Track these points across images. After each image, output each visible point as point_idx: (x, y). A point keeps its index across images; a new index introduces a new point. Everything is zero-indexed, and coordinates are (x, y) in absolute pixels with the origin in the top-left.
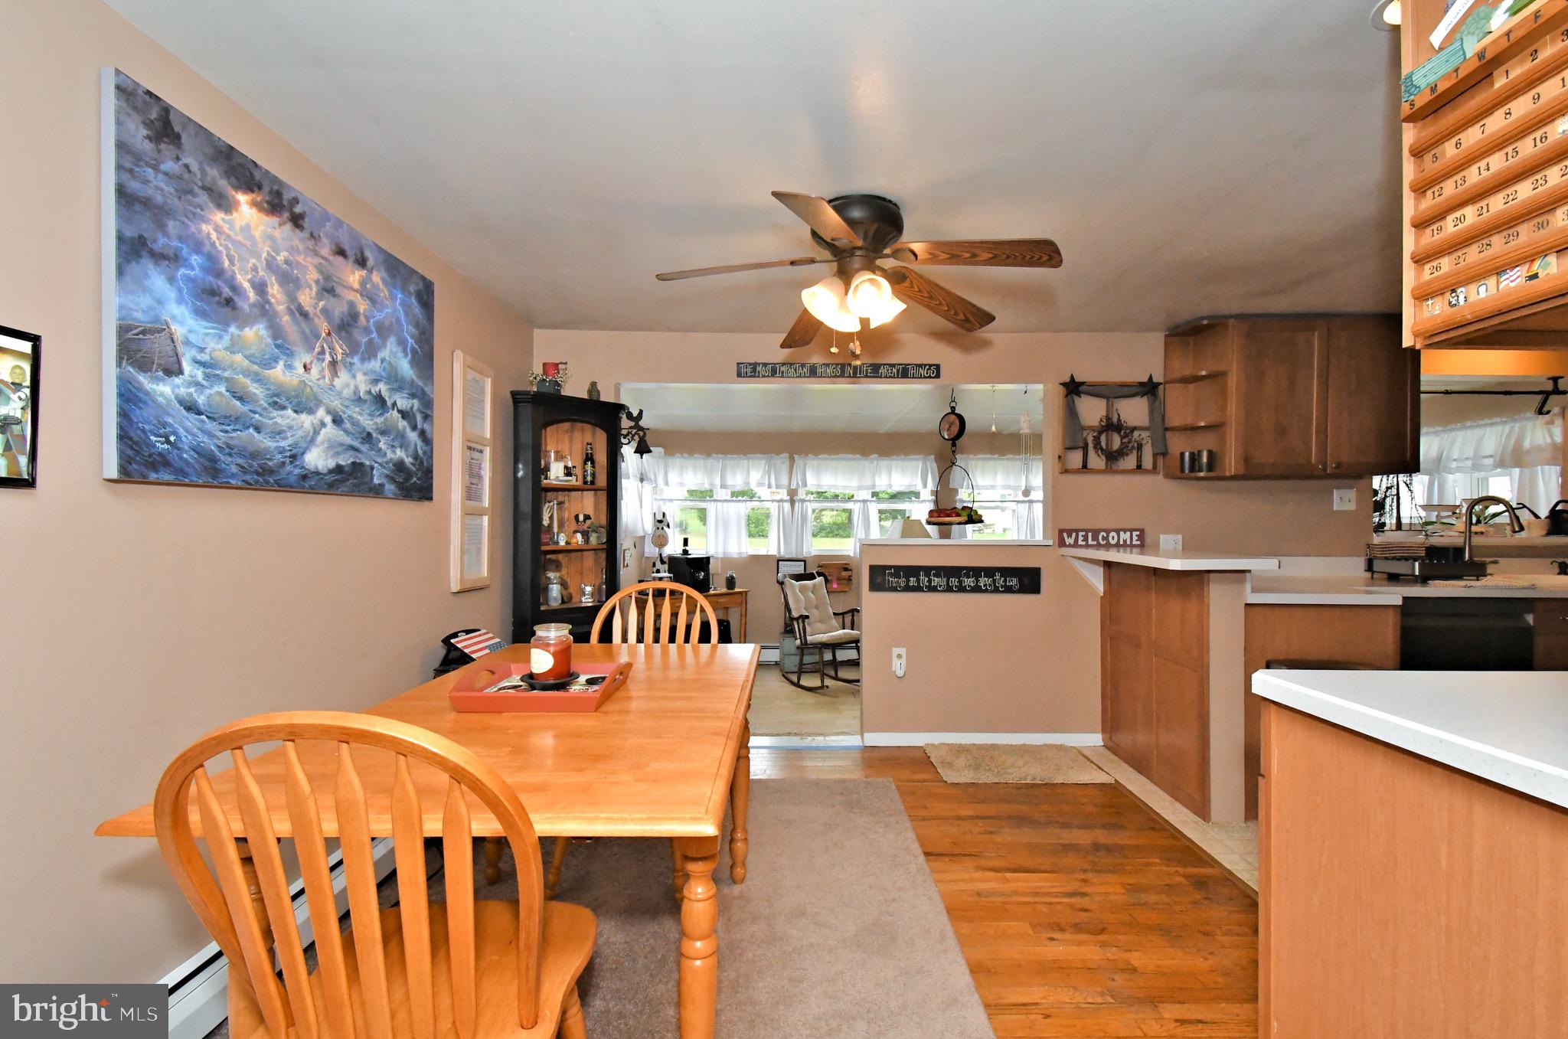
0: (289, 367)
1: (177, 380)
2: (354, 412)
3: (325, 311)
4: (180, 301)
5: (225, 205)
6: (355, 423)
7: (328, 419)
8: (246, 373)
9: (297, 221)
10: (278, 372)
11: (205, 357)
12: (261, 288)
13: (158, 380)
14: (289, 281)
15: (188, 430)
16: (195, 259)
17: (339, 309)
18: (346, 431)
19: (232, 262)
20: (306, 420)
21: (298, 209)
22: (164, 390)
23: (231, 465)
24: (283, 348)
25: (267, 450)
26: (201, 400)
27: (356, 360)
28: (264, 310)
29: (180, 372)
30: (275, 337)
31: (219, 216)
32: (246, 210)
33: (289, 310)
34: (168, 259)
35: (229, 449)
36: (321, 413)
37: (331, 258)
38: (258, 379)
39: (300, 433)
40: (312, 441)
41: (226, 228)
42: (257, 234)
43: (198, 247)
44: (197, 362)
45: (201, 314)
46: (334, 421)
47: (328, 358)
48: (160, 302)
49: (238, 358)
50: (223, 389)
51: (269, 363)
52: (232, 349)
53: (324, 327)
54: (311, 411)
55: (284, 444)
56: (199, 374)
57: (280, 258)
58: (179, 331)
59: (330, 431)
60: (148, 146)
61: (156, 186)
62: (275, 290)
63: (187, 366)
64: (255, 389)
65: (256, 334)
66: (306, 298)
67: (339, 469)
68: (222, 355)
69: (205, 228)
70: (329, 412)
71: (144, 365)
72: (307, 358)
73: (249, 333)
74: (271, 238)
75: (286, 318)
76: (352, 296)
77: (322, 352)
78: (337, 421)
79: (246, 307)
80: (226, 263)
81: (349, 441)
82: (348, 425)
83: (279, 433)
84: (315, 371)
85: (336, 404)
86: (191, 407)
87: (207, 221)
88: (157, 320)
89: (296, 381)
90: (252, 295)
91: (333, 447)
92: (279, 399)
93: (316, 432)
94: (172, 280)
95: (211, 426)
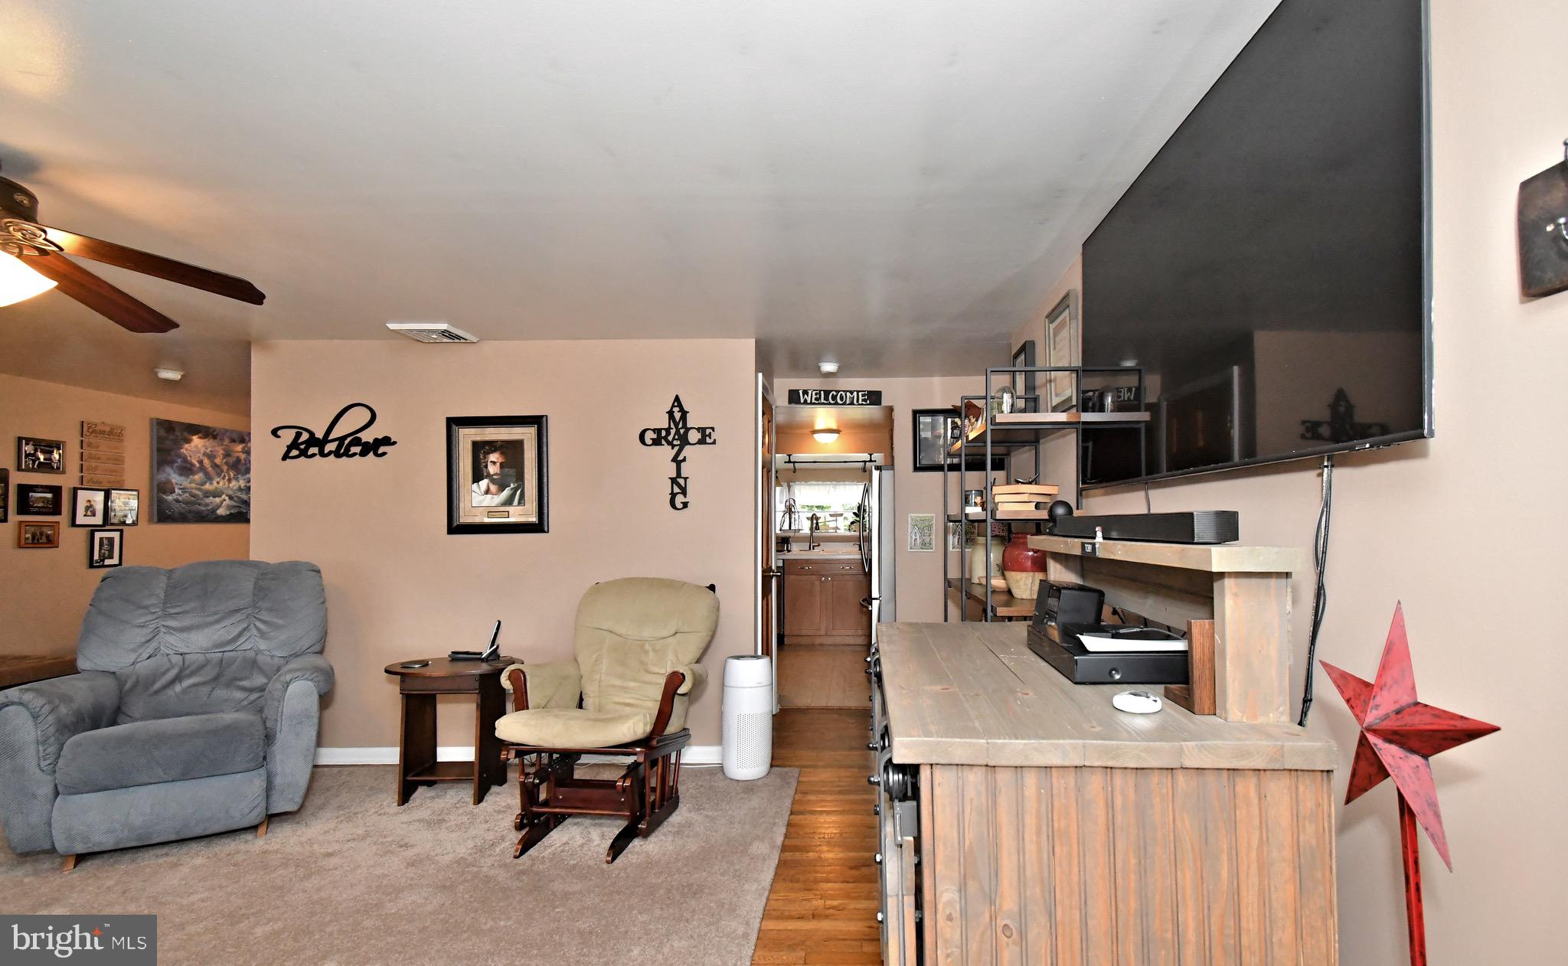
0: (211, 484)
1: (174, 495)
2: (239, 494)
3: (226, 463)
4: (175, 472)
5: (189, 441)
6: (239, 498)
7: (227, 498)
8: (196, 489)
9: (215, 437)
10: (207, 486)
11: (182, 487)
12: (201, 462)
13: (168, 495)
14: (211, 457)
15: (177, 507)
16: (179, 460)
17: (231, 460)
18: (235, 501)
19: (191, 457)
20: (218, 500)
21: (215, 433)
22: (170, 498)
23: (190, 516)
24: (209, 478)
25: (202, 511)
26: (180, 499)
27: (239, 476)
28: (202, 468)
29: (174, 492)
30: (206, 476)
31: (186, 446)
32: (197, 441)
33: (212, 466)
34: (171, 463)
35: (190, 512)
36: (224, 496)
37: (229, 444)
38: (199, 489)
39: (214, 505)
40: (219, 506)
41: (189, 448)
42: (199, 446)
43: (179, 456)
44: (180, 489)
45: (181, 475)
46: (229, 498)
47: (227, 478)
48: (169, 475)
49: (193, 485)
50: (187, 495)
51: (204, 484)
52: (190, 483)
53: (225, 468)
54: (220, 496)
55: (209, 508)
56: (180, 492)
57: (208, 451)
58: (174, 481)
59: (228, 502)
60: (166, 435)
61: (168, 444)
62: (206, 461)
63: (176, 490)
64: (198, 493)
65: (199, 477)
66: (218, 461)
67: (231, 514)
68: (188, 485)
69: (182, 450)
70: (227, 495)
71: (164, 493)
72: (218, 480)
73: (196, 477)
74: (205, 445)
75: (210, 469)
76: (238, 454)
77: (225, 476)
78: (231, 498)
79: (195, 469)
80: (189, 458)
81: (235, 504)
82: (235, 499)
83: (207, 505)
84: (221, 483)
85: (230, 492)
86: (177, 501)
87: (182, 448)
88: (168, 480)
89: (213, 488)
90: (198, 465)
91: (229, 507)
92: (207, 494)
93: (222, 503)
94: (172, 468)
95: (183, 506)
